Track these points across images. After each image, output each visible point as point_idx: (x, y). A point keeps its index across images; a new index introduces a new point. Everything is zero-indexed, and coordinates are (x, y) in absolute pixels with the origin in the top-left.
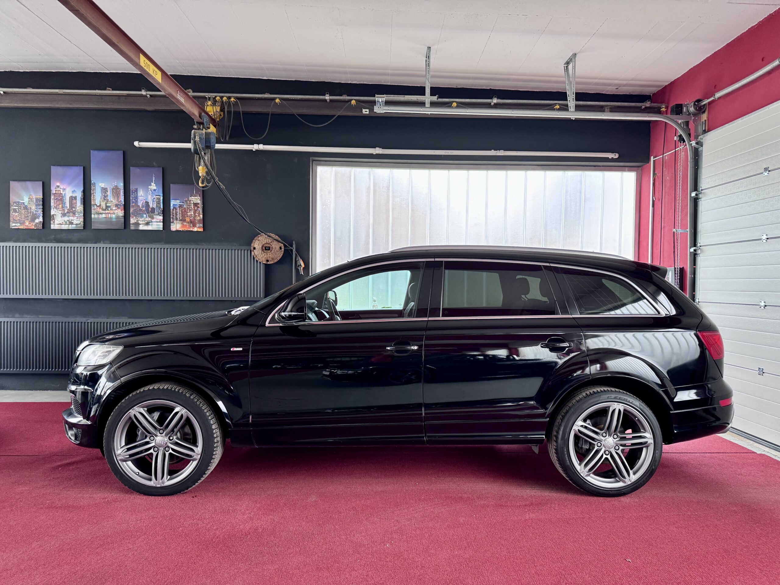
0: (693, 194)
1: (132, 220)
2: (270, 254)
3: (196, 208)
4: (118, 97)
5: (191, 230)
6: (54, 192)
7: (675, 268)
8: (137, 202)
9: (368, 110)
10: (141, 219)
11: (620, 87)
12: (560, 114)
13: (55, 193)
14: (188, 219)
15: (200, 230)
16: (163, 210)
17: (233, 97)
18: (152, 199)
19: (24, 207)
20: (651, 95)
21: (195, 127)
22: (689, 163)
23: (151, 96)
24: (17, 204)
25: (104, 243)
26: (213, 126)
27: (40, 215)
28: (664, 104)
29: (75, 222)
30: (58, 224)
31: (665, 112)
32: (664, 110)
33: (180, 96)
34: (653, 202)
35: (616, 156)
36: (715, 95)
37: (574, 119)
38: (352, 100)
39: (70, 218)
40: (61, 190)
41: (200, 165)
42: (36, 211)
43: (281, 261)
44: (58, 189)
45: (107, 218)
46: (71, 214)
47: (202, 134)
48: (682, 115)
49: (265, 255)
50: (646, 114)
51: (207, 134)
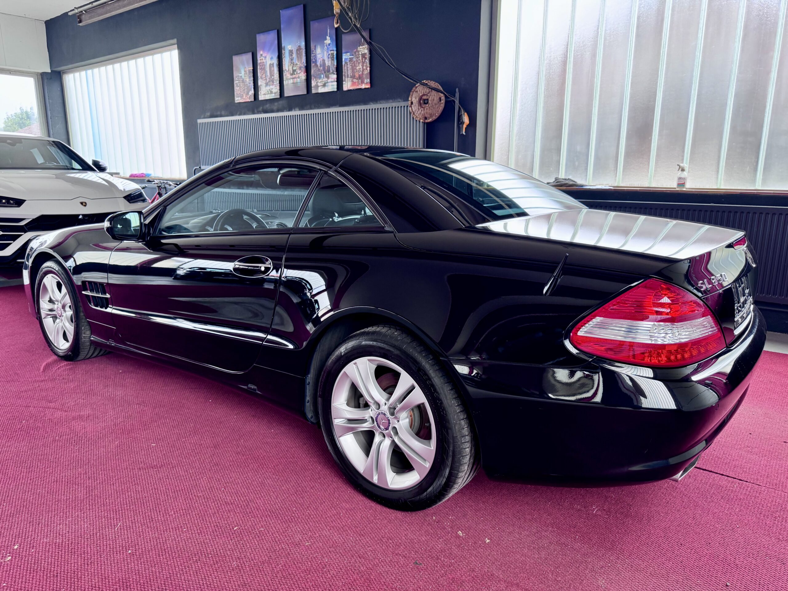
1: (313, 83)
3: (364, 60)
5: (360, 87)
6: (260, 62)
8: (316, 61)
10: (319, 81)
15: (368, 87)
16: (337, 67)
18: (328, 55)
19: (242, 81)
24: (238, 78)
25: (294, 111)
27: (252, 87)
29: (274, 91)
30: (264, 95)
39: (271, 86)
40: (264, 58)
42: (249, 83)
44: (261, 58)
45: (294, 83)
46: (271, 83)
49: (422, 111)
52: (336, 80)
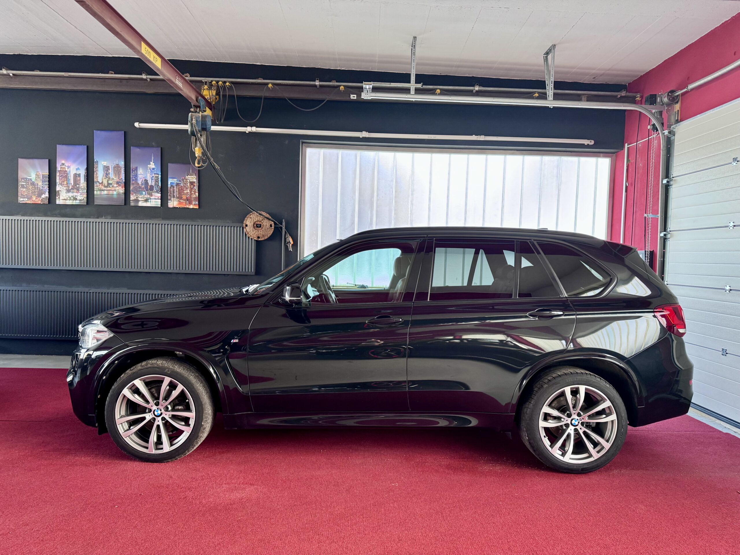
0: (665, 181)
1: (132, 197)
2: (261, 231)
3: (192, 187)
4: (119, 80)
6: (60, 169)
7: (645, 251)
8: (137, 179)
9: (355, 96)
10: (140, 196)
11: (597, 76)
12: (539, 103)
13: (61, 171)
14: (184, 197)
15: (196, 207)
16: (161, 188)
17: (228, 81)
18: (151, 177)
19: (31, 183)
20: (627, 84)
21: (192, 110)
22: (661, 151)
23: (151, 79)
24: (25, 180)
25: (105, 219)
26: (209, 109)
27: (46, 191)
28: (639, 94)
29: (79, 198)
30: (63, 200)
31: (640, 103)
32: (639, 100)
33: (178, 81)
34: (626, 187)
35: (592, 143)
36: (688, 87)
37: (552, 108)
38: (341, 85)
39: (74, 194)
40: (66, 168)
41: (196, 146)
42: (42, 187)
43: (271, 238)
44: (63, 167)
45: (108, 194)
46: (75, 190)
47: (199, 117)
48: (656, 105)
49: (256, 232)
50: (621, 104)
51: (204, 117)
52: (160, 198)
